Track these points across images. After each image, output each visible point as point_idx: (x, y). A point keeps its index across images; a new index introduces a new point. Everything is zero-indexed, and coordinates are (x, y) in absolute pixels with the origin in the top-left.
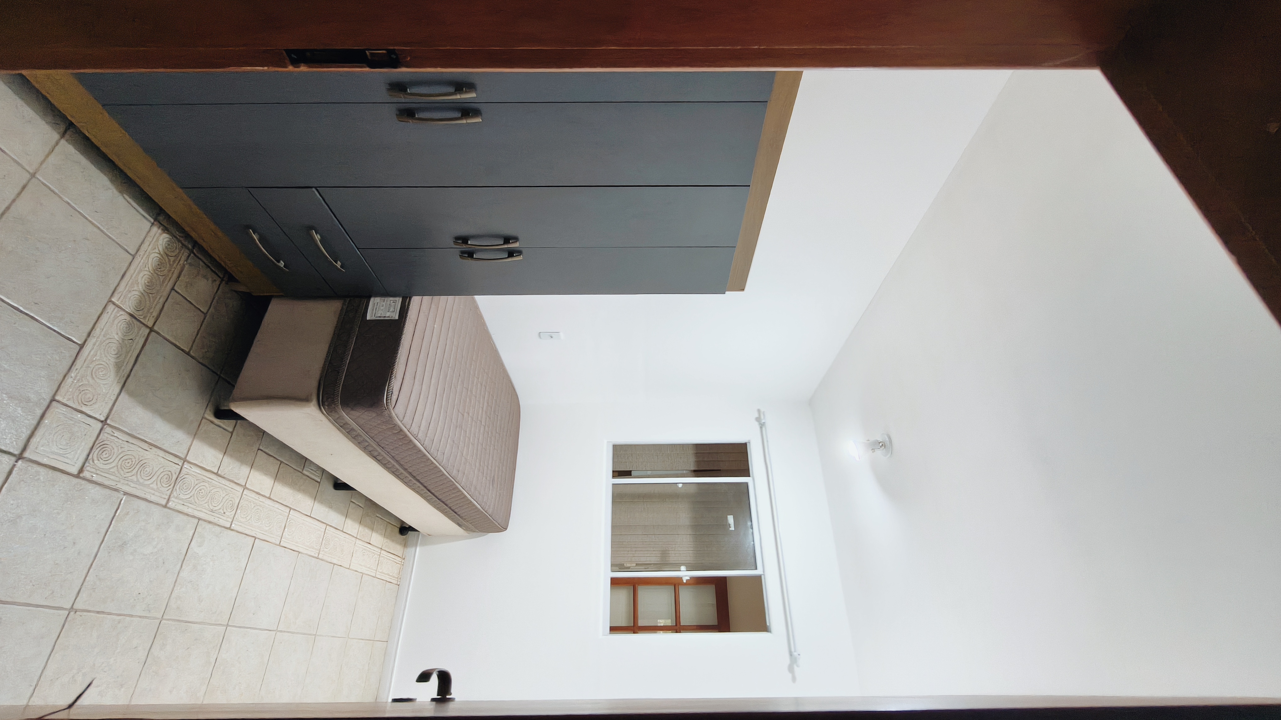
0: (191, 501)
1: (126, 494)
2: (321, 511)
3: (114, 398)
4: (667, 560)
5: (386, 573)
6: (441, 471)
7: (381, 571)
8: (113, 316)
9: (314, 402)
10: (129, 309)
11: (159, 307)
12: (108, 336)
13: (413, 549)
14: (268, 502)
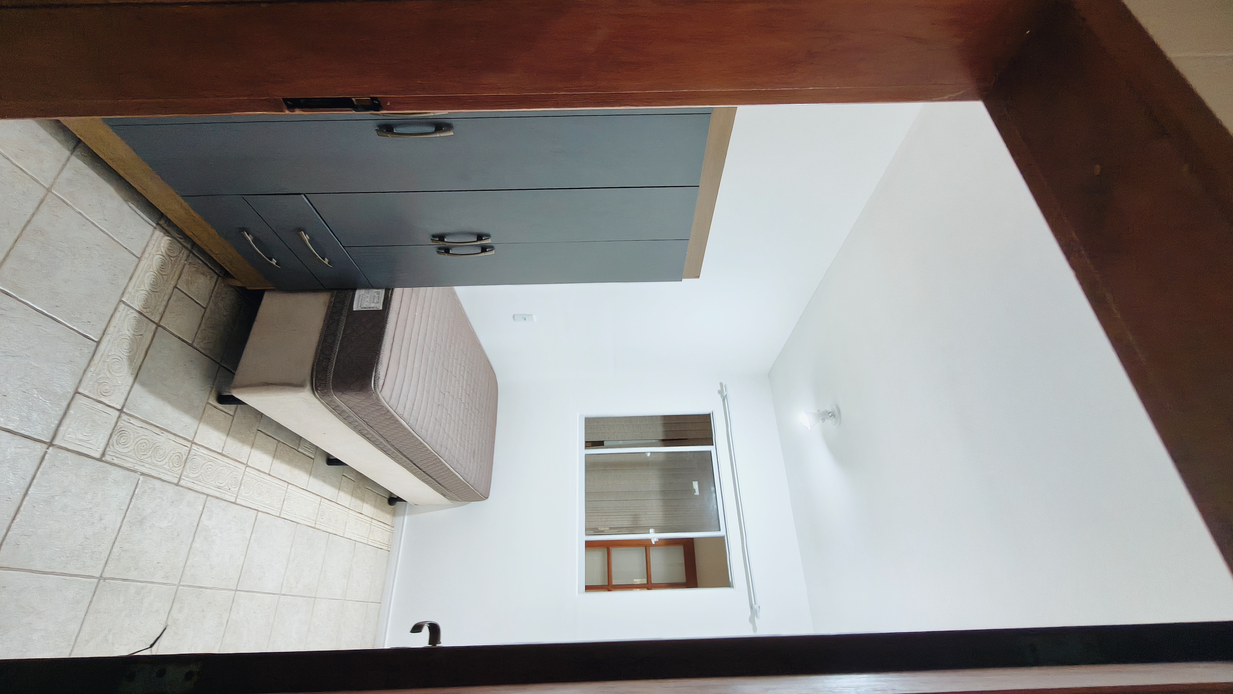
0: (200, 479)
1: (143, 474)
2: (316, 485)
3: (128, 388)
4: (638, 524)
5: (378, 540)
6: (425, 447)
7: (372, 538)
8: (124, 314)
9: (308, 387)
10: (137, 306)
11: (164, 303)
12: (121, 333)
13: (402, 518)
14: (268, 478)
